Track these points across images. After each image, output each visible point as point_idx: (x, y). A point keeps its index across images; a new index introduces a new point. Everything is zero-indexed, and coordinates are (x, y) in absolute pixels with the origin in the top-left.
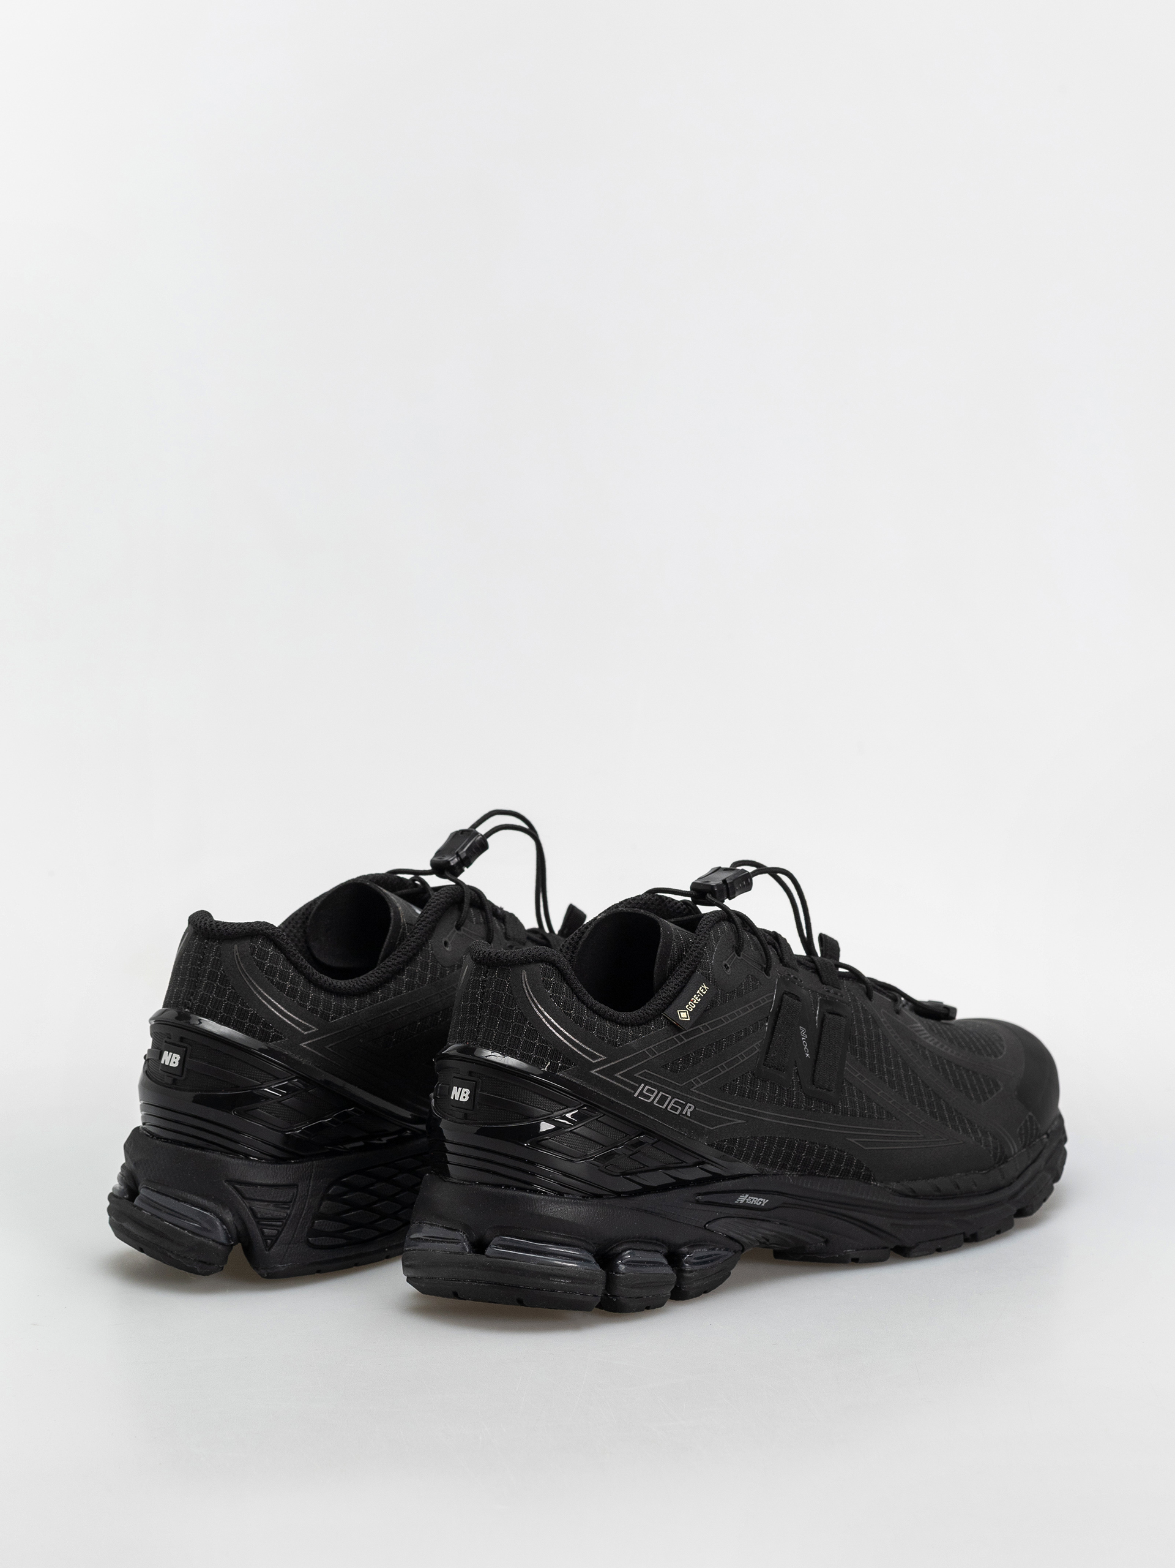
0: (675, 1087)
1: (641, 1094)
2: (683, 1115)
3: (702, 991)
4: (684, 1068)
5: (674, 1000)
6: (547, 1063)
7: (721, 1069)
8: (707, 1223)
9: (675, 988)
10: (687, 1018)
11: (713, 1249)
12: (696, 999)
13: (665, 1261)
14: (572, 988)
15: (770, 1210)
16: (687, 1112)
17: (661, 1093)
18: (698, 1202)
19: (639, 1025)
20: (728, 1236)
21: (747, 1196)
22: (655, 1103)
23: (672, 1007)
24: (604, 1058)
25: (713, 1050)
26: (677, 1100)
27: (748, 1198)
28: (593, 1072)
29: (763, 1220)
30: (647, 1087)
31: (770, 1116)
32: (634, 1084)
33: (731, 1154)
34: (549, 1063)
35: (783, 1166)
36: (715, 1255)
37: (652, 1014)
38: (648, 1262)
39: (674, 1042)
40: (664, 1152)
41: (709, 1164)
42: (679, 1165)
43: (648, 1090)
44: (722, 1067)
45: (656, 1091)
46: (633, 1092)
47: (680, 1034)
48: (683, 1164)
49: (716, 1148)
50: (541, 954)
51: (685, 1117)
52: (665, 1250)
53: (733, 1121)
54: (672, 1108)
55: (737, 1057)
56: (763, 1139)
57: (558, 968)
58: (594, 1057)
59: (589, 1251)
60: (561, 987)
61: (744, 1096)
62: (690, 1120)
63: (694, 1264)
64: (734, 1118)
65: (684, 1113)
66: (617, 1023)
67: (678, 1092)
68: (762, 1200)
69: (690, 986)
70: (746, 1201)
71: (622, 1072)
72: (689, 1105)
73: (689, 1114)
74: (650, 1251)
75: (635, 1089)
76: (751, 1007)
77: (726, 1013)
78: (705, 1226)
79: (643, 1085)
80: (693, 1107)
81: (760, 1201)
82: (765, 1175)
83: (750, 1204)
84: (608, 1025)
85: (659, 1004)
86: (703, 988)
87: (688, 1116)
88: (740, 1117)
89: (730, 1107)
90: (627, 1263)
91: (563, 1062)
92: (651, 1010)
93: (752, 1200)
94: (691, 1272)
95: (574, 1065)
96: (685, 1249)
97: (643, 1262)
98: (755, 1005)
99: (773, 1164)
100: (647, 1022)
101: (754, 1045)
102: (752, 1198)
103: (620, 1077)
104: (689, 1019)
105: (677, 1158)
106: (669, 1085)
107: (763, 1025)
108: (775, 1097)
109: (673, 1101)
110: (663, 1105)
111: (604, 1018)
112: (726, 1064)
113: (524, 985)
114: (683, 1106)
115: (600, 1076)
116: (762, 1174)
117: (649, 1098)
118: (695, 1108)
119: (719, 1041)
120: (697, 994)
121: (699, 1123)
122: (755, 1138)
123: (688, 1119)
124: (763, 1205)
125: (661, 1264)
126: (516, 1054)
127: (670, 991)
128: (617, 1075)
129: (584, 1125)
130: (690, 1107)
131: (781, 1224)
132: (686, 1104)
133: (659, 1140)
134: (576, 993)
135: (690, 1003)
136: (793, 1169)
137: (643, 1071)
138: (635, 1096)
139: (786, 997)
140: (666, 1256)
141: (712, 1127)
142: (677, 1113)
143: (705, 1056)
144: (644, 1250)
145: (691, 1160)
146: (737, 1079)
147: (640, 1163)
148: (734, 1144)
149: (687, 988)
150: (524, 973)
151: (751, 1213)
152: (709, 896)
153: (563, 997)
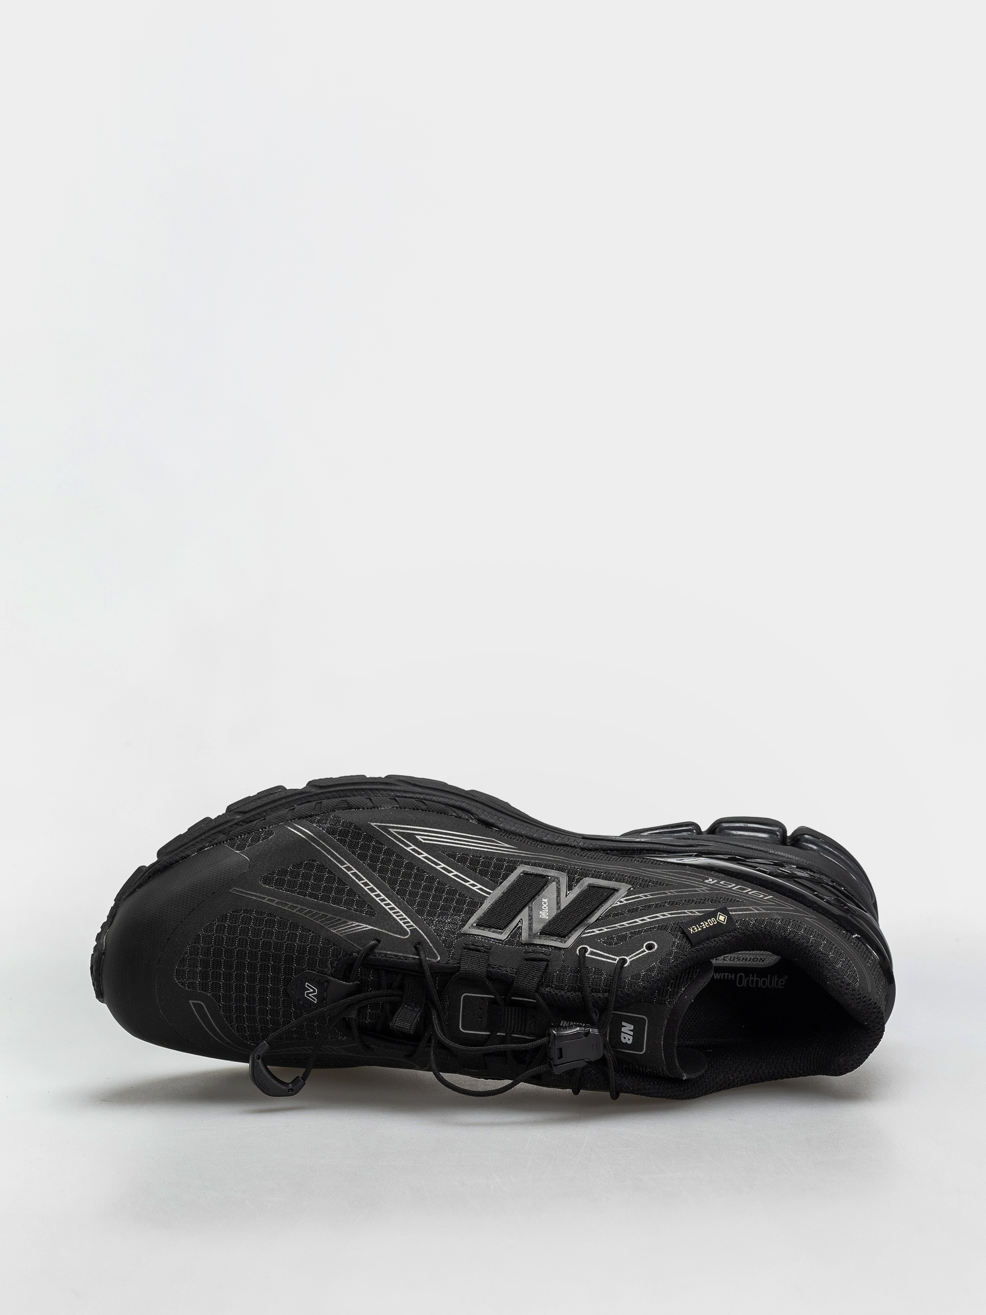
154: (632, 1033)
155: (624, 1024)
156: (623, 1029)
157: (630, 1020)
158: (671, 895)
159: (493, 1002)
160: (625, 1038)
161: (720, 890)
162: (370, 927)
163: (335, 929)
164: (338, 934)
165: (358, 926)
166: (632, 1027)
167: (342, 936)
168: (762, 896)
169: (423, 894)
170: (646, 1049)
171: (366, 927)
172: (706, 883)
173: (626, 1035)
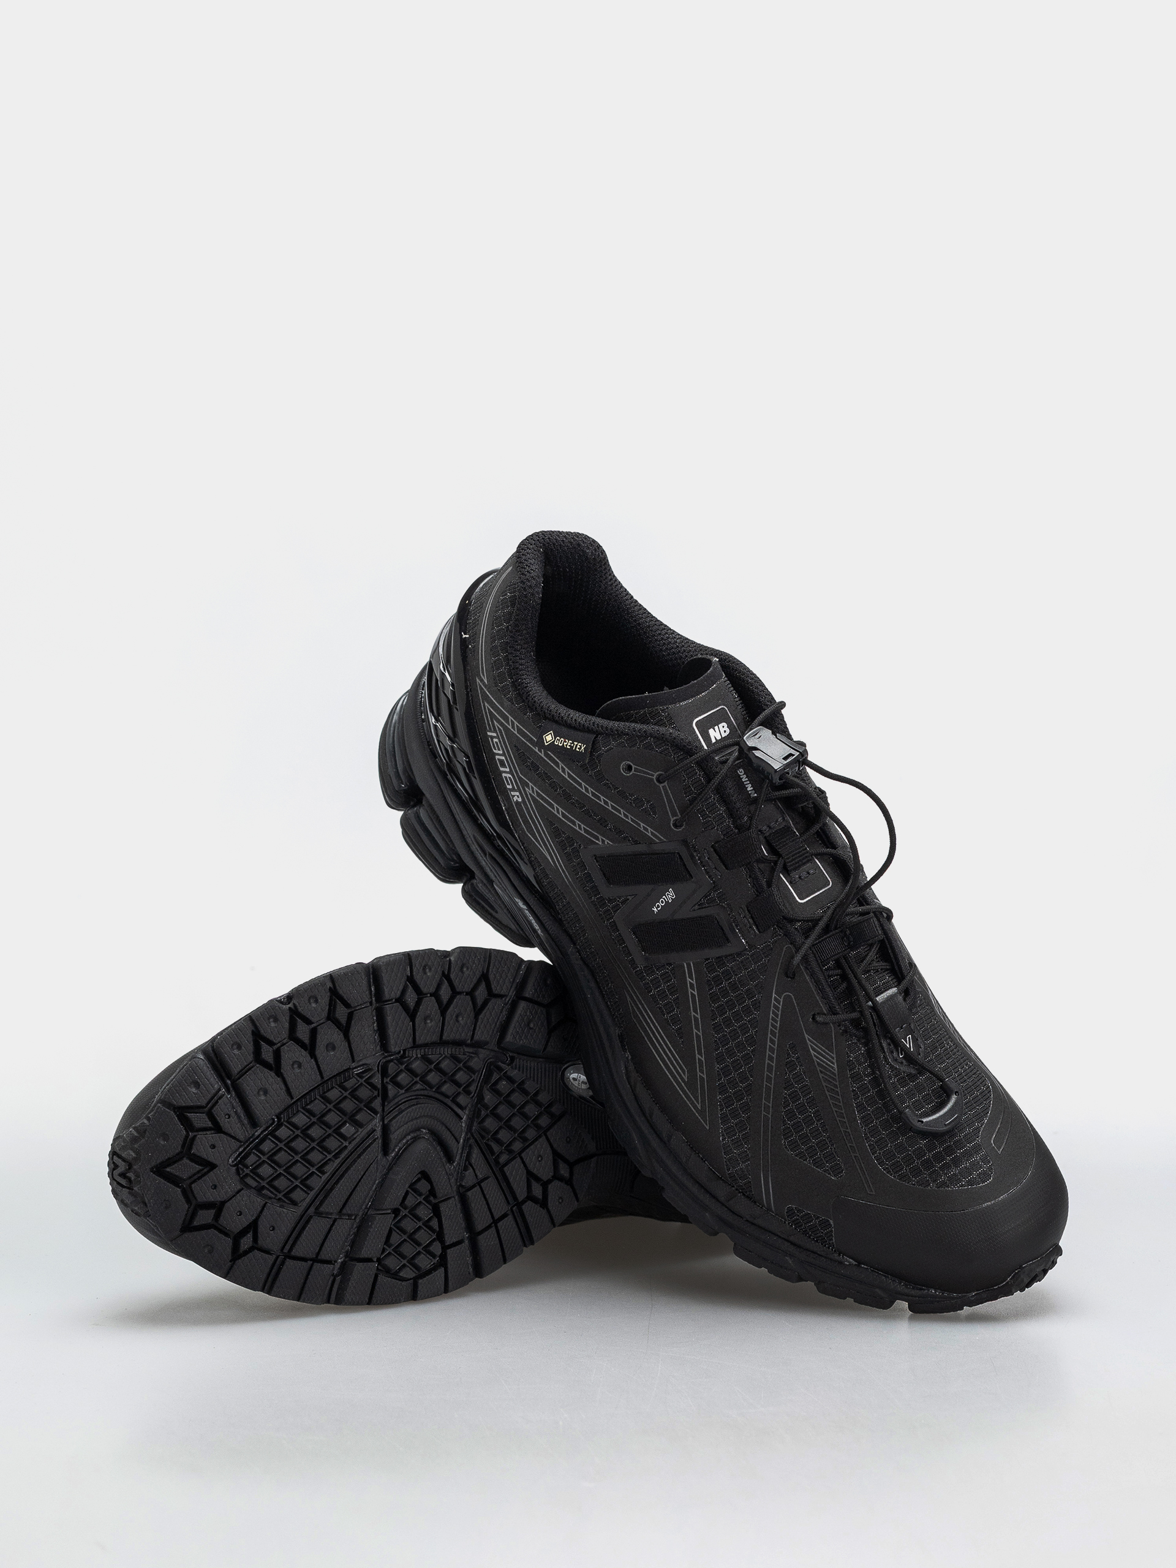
0: (515, 769)
1: (492, 738)
7: (557, 809)
12: (568, 744)
16: (514, 796)
17: (504, 758)
22: (496, 757)
25: (560, 791)
26: (512, 778)
30: (497, 740)
32: (491, 726)
43: (497, 743)
45: (501, 752)
46: (488, 729)
51: (511, 797)
54: (506, 779)
55: (575, 821)
62: (514, 804)
65: (512, 794)
67: (515, 774)
69: (578, 734)
72: (518, 794)
73: (515, 799)
75: (490, 729)
77: (590, 787)
79: (495, 734)
80: (520, 799)
86: (581, 746)
87: (513, 799)
109: (509, 775)
110: (500, 767)
112: (562, 812)
114: (514, 789)
117: (495, 748)
118: (521, 802)
119: (569, 794)
120: (573, 743)
121: (519, 815)
130: (518, 797)
132: (516, 791)
135: (563, 739)
137: (500, 727)
138: (488, 734)
141: (527, 831)
142: (507, 786)
149: (575, 732)
154: (716, 728)
155: (714, 741)
156: (719, 738)
157: (707, 738)
158: (561, 807)
159: (787, 872)
160: (725, 731)
161: (520, 778)
162: (806, 1036)
163: (833, 1068)
164: (834, 1061)
165: (814, 1050)
166: (711, 731)
167: (834, 1056)
168: (495, 740)
169: (737, 1021)
170: (719, 706)
171: (809, 1039)
172: (522, 797)
173: (722, 732)
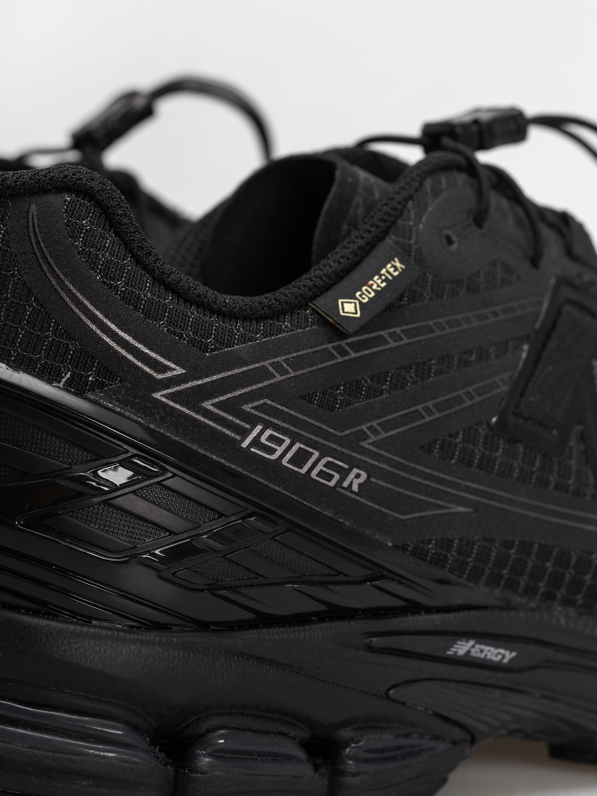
0: (328, 436)
1: (256, 442)
2: (343, 488)
3: (392, 270)
4: (349, 403)
5: (335, 283)
6: (66, 374)
7: (426, 412)
8: (390, 689)
9: (340, 263)
10: (356, 313)
11: (408, 735)
12: (377, 283)
13: (301, 754)
14: (125, 243)
15: (521, 670)
16: (351, 483)
17: (297, 446)
18: (370, 648)
19: (259, 319)
20: (435, 714)
21: (472, 643)
22: (285, 462)
23: (330, 293)
24: (179, 371)
25: (411, 377)
26: (331, 459)
27: (473, 646)
28: (157, 395)
29: (509, 689)
30: (268, 432)
31: (523, 505)
32: (242, 423)
33: (443, 566)
34: (68, 375)
35: (549, 596)
36: (412, 746)
37: (286, 302)
38: (262, 754)
39: (327, 356)
40: (298, 552)
41: (393, 580)
42: (334, 579)
43: (271, 438)
44: (428, 410)
45: (288, 441)
46: (238, 438)
47: (343, 343)
48: (341, 578)
49: (413, 553)
50: (66, 176)
51: (348, 493)
52: (303, 734)
53: (447, 508)
54: (321, 474)
55: (459, 396)
56: (508, 544)
57: (99, 204)
58: (162, 369)
59: (136, 728)
60: (102, 237)
61: (469, 465)
62: (358, 498)
63: (365, 761)
64: (449, 502)
65: (345, 484)
66: (212, 311)
67: (334, 446)
68: (502, 651)
69: (370, 261)
70: (469, 652)
71: (217, 400)
72: (355, 471)
73: (355, 488)
74: (266, 733)
75: (245, 433)
76: (495, 314)
77: (440, 317)
78: (387, 694)
79: (259, 428)
80: (364, 476)
81: (499, 653)
82: (514, 609)
83: (478, 658)
84: (193, 313)
85: (305, 286)
86: (393, 266)
87: (352, 492)
88: (461, 501)
89: (441, 481)
90: (218, 754)
91: (98, 373)
92: (286, 296)
93: (482, 651)
94: (355, 775)
95: (121, 381)
96: (346, 734)
97: (251, 753)
98: (505, 311)
99: (530, 591)
100: (278, 315)
101: (497, 379)
102: (483, 647)
103: (211, 408)
104: (358, 315)
105: (328, 566)
106: (317, 431)
107: (518, 348)
108: (533, 473)
109: (324, 461)
110: (301, 468)
111: (186, 301)
112: (435, 405)
113: (31, 230)
114: (344, 473)
115: (172, 404)
116: (507, 606)
117: (272, 451)
118: (369, 477)
119: (424, 363)
120: (381, 275)
121: (375, 506)
122: (491, 541)
123: (353, 496)
124: (506, 661)
125: (290, 758)
126: (10, 356)
127: (331, 267)
128: (207, 405)
129: (134, 492)
130: (358, 476)
131: (544, 697)
132: (349, 470)
133: (288, 530)
134: (131, 252)
135: (364, 288)
136: (568, 602)
137: (261, 402)
138: (245, 444)
139: (568, 308)
140: (304, 745)
141: (405, 514)
142: (332, 484)
143: (394, 387)
144: (254, 731)
145: (357, 572)
146: (457, 434)
147: (249, 570)
148: (449, 548)
149: (364, 265)
150: (33, 207)
151: (483, 676)
152: (446, 141)
153: (104, 257)
